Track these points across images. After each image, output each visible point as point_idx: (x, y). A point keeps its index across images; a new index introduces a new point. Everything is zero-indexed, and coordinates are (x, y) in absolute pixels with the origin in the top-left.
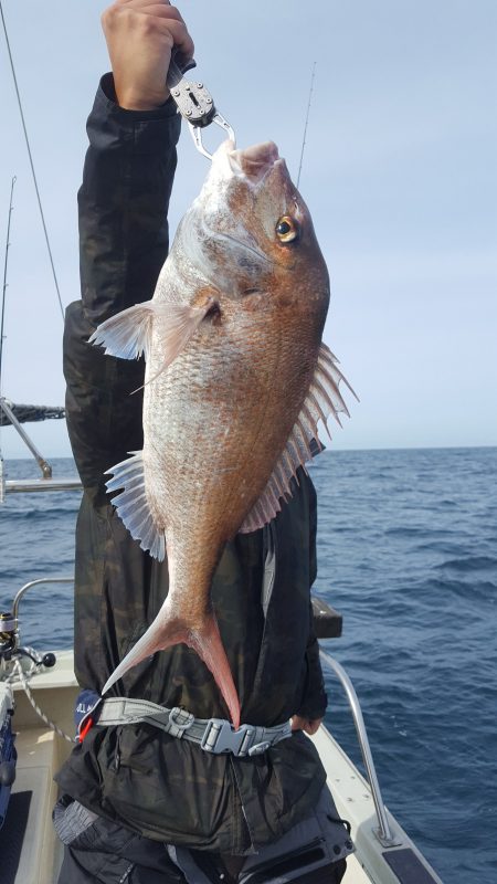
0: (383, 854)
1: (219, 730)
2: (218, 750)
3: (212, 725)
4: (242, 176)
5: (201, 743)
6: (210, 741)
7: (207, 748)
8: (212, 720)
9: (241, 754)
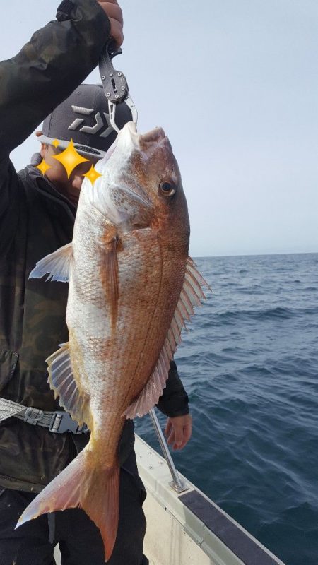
0: (179, 498)
1: (61, 418)
2: (61, 431)
3: (56, 415)
4: (139, 149)
5: (50, 427)
6: (56, 426)
7: (53, 430)
8: (56, 412)
9: (78, 433)
